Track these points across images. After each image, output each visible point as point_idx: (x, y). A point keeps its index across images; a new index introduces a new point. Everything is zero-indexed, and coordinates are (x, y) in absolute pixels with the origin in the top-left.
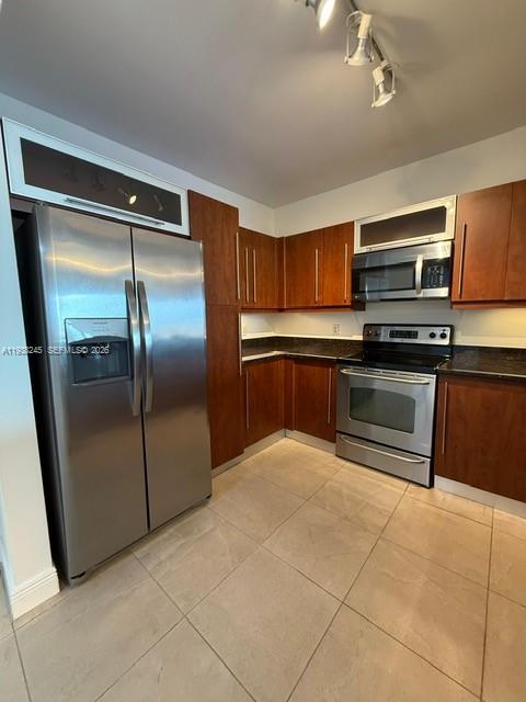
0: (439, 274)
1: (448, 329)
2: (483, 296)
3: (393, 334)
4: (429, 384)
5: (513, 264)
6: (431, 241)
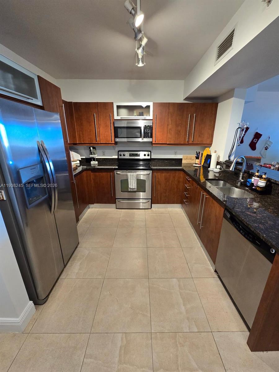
0: (149, 133)
1: (150, 152)
2: (161, 142)
3: (130, 155)
4: (150, 174)
5: (170, 132)
6: (146, 119)
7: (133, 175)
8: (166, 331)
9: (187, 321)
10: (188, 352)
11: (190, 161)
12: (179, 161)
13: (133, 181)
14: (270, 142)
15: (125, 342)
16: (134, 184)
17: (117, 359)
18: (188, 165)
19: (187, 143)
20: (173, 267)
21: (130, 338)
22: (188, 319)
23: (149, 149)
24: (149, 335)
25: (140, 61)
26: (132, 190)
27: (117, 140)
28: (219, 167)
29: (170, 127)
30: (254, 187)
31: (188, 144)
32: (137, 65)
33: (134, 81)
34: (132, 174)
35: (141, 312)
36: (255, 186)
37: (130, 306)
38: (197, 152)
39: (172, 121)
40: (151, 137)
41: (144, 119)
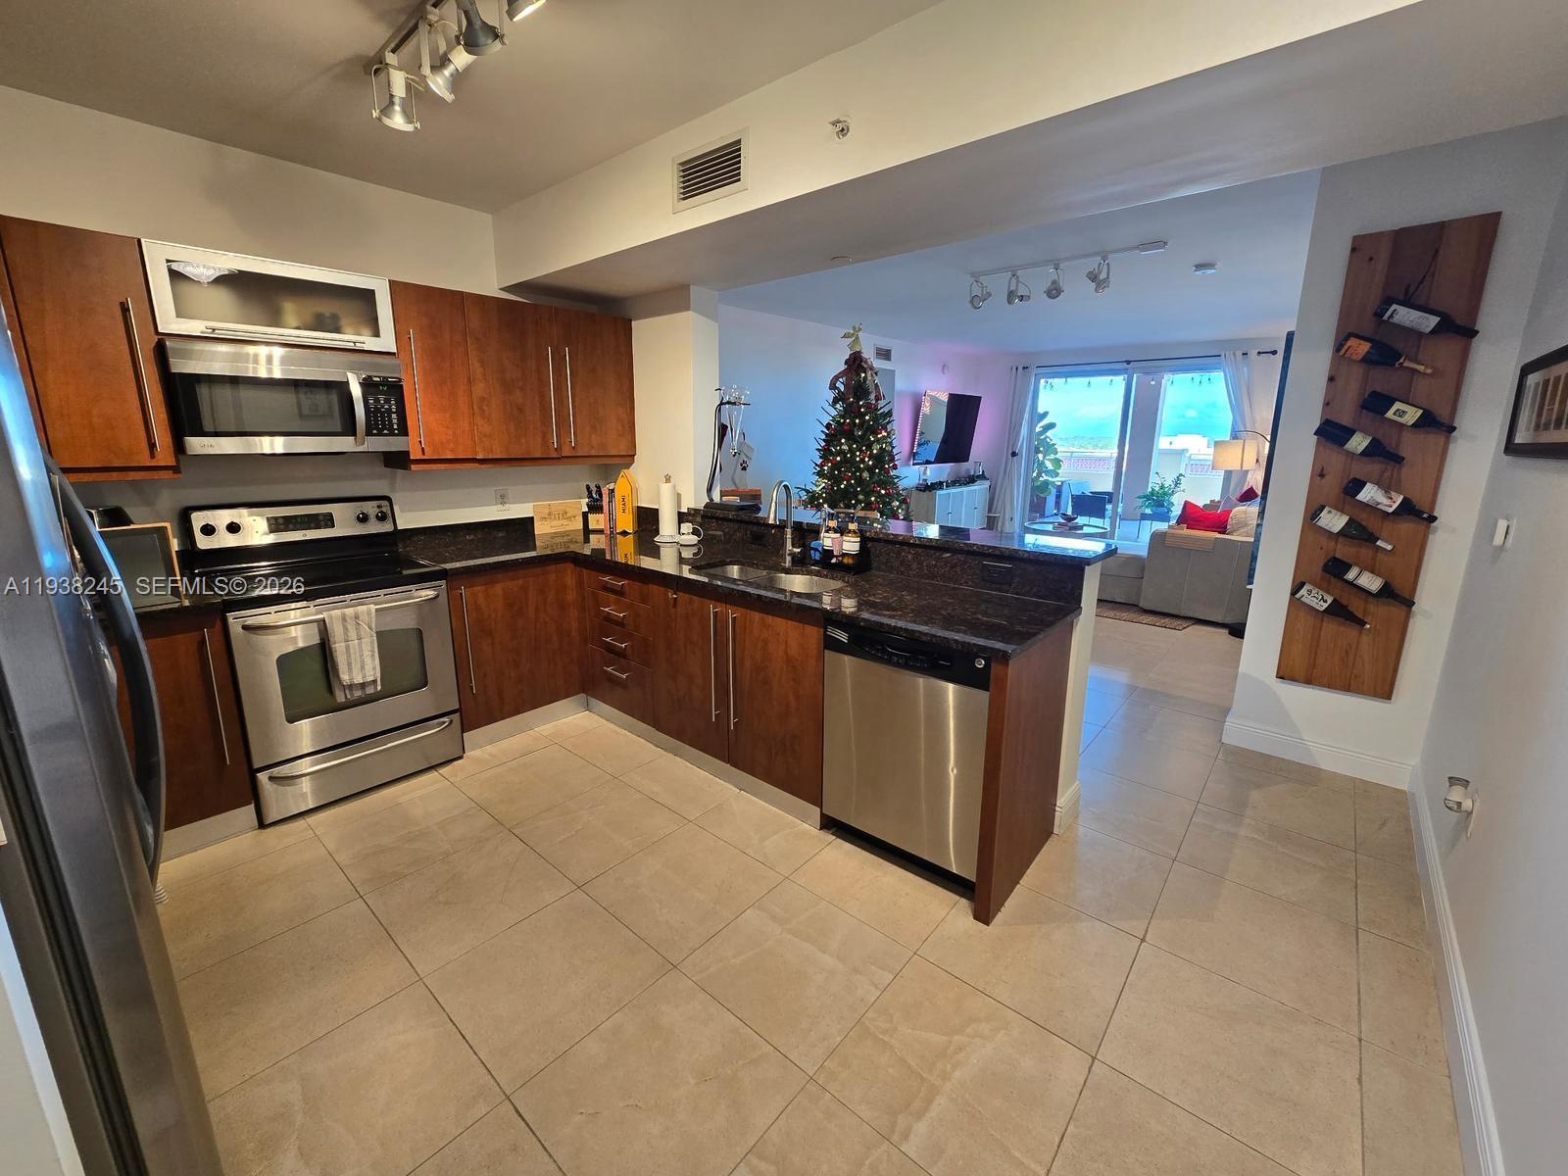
0: (390, 412)
3: (276, 525)
4: (437, 597)
5: (481, 408)
6: (359, 346)
7: (357, 617)
8: (839, 1039)
9: (858, 976)
10: (910, 1031)
11: (565, 522)
12: (521, 530)
13: (360, 645)
14: (749, 447)
16: (368, 660)
18: (558, 540)
19: (555, 455)
20: (716, 886)
21: (774, 1145)
22: (856, 971)
23: (378, 487)
24: (812, 1088)
25: (397, 108)
26: (358, 693)
27: (197, 445)
28: (687, 527)
29: (479, 389)
30: (834, 561)
31: (560, 459)
32: (379, 119)
33: (240, 159)
34: (350, 611)
35: (741, 1063)
36: (837, 556)
37: (692, 1081)
38: (588, 487)
39: (482, 363)
40: (404, 431)
41: (351, 346)
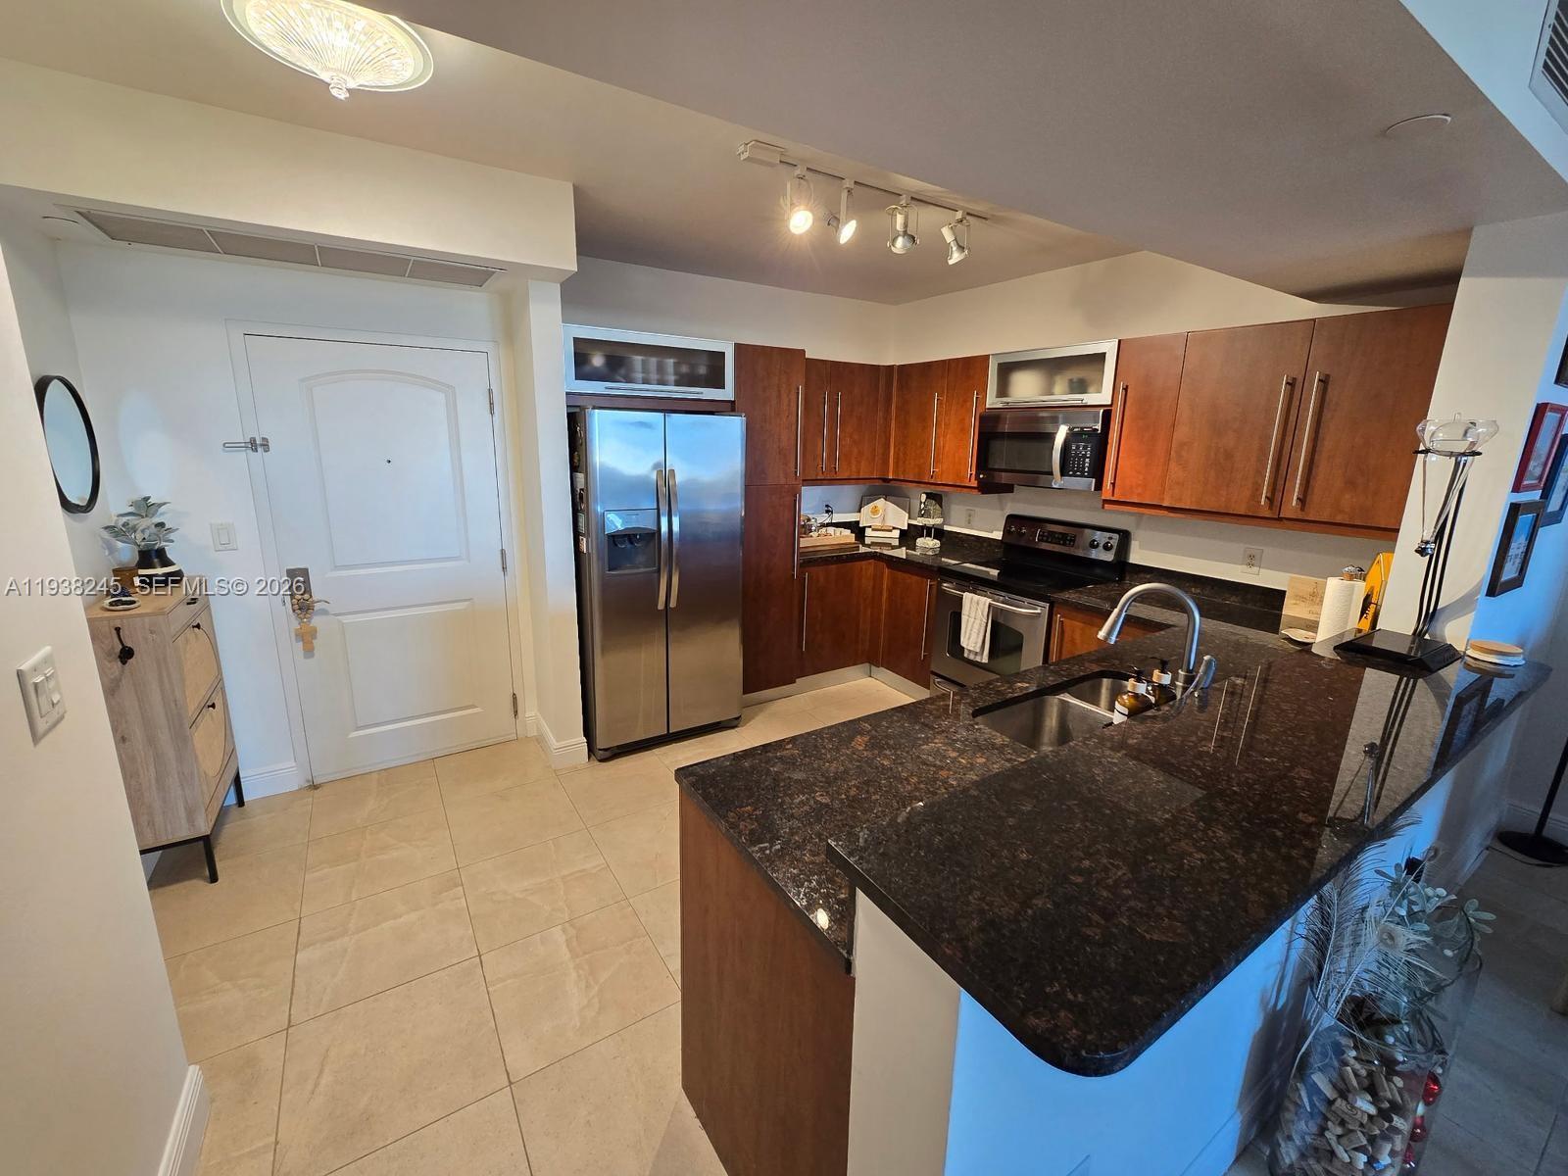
0: (1085, 457)
1: (1116, 536)
2: (1139, 495)
4: (1040, 615)
5: (1178, 454)
6: (1082, 403)
12: (1262, 602)
15: (594, 871)
17: (565, 872)
19: (1268, 514)
29: (1182, 434)
31: (1278, 520)
39: (1192, 405)
40: (1092, 474)
